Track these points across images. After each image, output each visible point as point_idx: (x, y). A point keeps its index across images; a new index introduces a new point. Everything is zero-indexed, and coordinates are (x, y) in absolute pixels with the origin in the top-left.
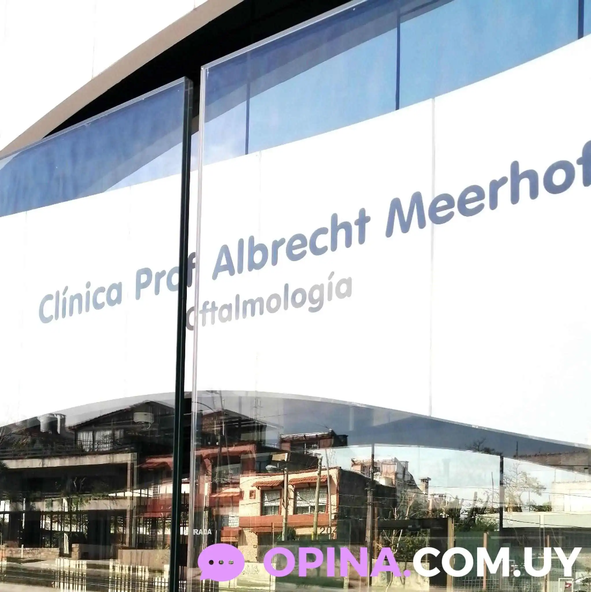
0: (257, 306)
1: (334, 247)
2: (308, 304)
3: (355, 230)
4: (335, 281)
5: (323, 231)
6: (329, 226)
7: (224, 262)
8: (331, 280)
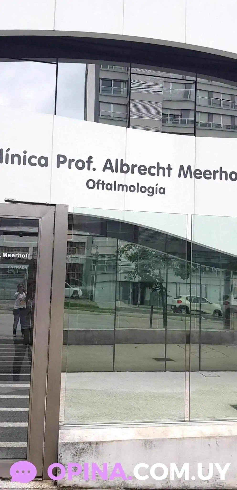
0: (125, 187)
1: (158, 175)
2: (147, 193)
3: (167, 171)
4: (159, 187)
5: (154, 167)
6: (156, 166)
7: (108, 165)
8: (157, 187)
